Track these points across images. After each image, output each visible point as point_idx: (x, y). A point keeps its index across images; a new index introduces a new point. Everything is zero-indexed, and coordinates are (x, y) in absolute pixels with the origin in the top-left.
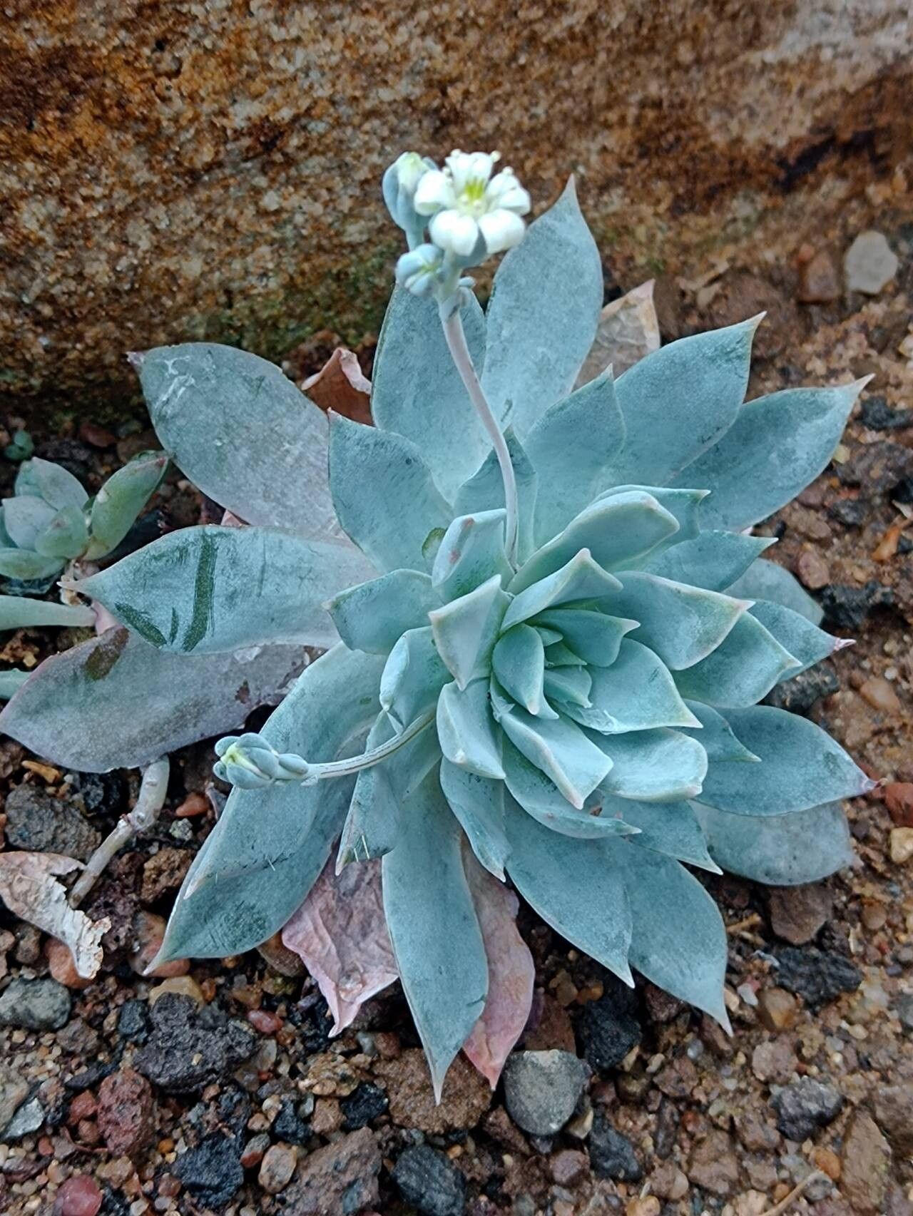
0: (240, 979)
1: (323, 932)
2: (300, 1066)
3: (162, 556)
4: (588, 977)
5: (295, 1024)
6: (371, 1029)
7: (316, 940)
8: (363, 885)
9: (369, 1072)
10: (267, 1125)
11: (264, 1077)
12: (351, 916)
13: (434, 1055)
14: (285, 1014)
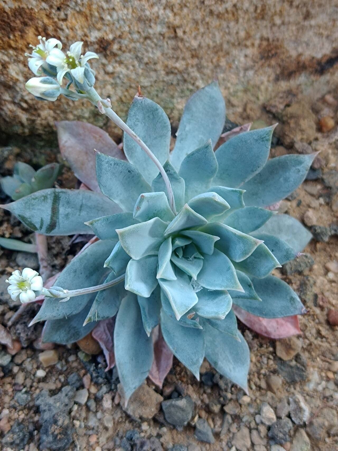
3: (37, 198)
7: (105, 334)
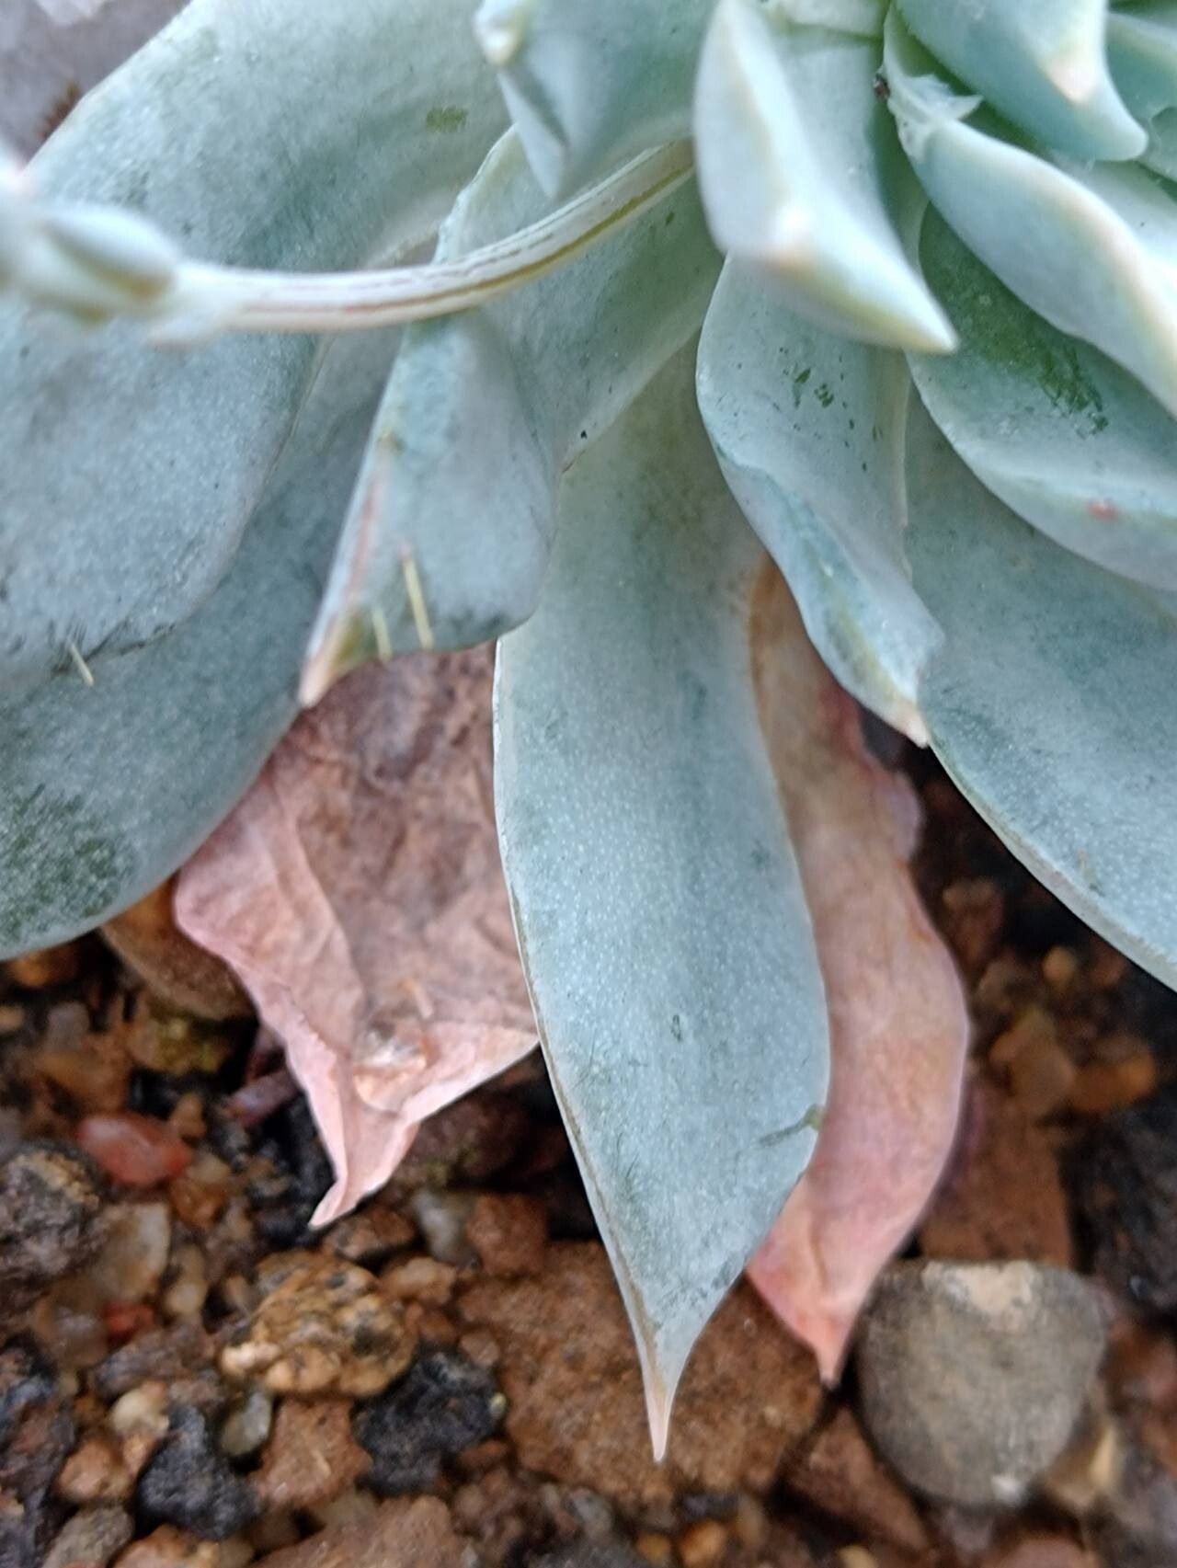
0: (67, 1017)
1: (309, 887)
2: (236, 1291)
4: (1106, 1029)
5: (225, 1157)
6: (459, 1183)
7: (287, 914)
8: (441, 745)
9: (450, 1312)
10: (120, 1484)
11: (123, 1322)
12: (399, 842)
13: (650, 1309)
14: (197, 1128)
